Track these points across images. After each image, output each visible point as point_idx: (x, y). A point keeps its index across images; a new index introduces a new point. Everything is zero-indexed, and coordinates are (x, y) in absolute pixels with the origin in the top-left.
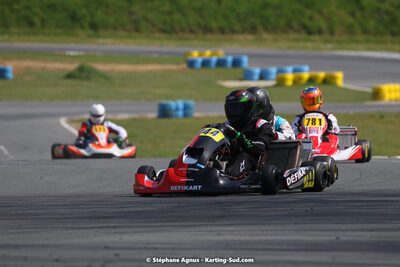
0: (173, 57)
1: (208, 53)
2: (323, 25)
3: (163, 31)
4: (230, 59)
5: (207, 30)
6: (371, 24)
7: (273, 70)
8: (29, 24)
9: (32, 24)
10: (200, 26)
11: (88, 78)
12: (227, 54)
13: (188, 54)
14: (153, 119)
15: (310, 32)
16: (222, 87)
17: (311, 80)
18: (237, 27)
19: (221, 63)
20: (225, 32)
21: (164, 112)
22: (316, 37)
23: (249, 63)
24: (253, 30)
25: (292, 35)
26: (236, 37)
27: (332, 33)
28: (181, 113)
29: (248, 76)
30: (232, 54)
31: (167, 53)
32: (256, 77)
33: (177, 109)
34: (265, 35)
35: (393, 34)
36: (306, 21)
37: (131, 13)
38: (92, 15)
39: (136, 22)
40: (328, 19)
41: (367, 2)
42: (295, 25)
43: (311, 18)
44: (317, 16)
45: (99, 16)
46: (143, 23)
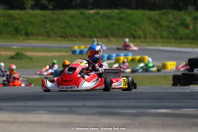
0: (64, 49)
1: (82, 47)
2: (141, 34)
3: (61, 37)
5: (83, 36)
6: (165, 34)
7: (114, 55)
10: (80, 34)
11: (21, 59)
13: (72, 48)
15: (135, 38)
17: (133, 60)
18: (98, 35)
20: (92, 37)
22: (137, 40)
24: (106, 36)
27: (145, 38)
32: (106, 58)
34: (112, 39)
35: (176, 39)
36: (133, 32)
37: (45, 28)
38: (26, 28)
39: (48, 32)
40: (144, 31)
41: (163, 23)
42: (127, 34)
43: (135, 31)
44: (138, 30)
45: (30, 29)
46: (51, 33)
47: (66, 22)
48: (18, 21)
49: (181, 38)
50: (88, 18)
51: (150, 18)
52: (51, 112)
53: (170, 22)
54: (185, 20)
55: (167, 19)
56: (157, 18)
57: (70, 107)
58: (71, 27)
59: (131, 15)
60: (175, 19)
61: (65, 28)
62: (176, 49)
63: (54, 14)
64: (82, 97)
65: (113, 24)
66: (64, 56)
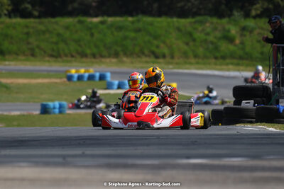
1: (82, 71)
2: (166, 51)
3: (52, 56)
4: (97, 75)
5: (83, 55)
6: (201, 51)
10: (78, 53)
12: (96, 72)
13: (69, 71)
14: (36, 115)
15: (157, 57)
18: (105, 53)
19: (91, 77)
20: (96, 56)
21: (45, 110)
22: (161, 60)
23: (112, 77)
24: (116, 55)
25: (144, 59)
26: (103, 60)
27: (172, 57)
28: (57, 111)
29: (109, 86)
30: (99, 71)
32: (116, 87)
33: (54, 108)
34: (125, 59)
35: (216, 58)
36: (154, 49)
37: (28, 43)
39: (32, 50)
40: (170, 47)
41: (197, 35)
42: (146, 52)
43: (158, 47)
44: (162, 45)
45: (6, 45)
46: (37, 50)
47: (59, 35)
49: (224, 58)
50: (90, 29)
51: (179, 29)
52: (37, 164)
53: (208, 34)
54: (229, 31)
55: (203, 30)
56: (189, 29)
57: (64, 157)
58: (65, 41)
59: (151, 24)
60: (215, 29)
61: (56, 43)
62: (216, 73)
63: (40, 23)
64: (81, 142)
65: (125, 38)
66: (56, 83)
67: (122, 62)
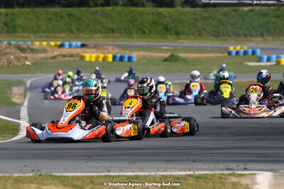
0: (220, 50)
1: (238, 48)
3: (214, 36)
4: (250, 51)
5: (238, 35)
7: (274, 57)
8: (143, 32)
9: (144, 32)
10: (233, 33)
11: (175, 61)
12: (249, 48)
13: (227, 48)
16: (247, 65)
18: (253, 33)
19: (245, 53)
20: (247, 36)
23: (261, 52)
24: (262, 35)
25: (283, 38)
26: (252, 39)
29: (260, 60)
30: (251, 48)
31: (215, 48)
32: (265, 60)
34: (268, 38)
37: (197, 26)
38: (176, 28)
39: (199, 31)
45: (180, 28)
46: (203, 32)
47: (219, 20)
48: (168, 19)
50: (242, 16)
58: (222, 24)
61: (217, 26)
63: (205, 11)
65: (269, 22)
66: (219, 57)
67: (267, 40)
